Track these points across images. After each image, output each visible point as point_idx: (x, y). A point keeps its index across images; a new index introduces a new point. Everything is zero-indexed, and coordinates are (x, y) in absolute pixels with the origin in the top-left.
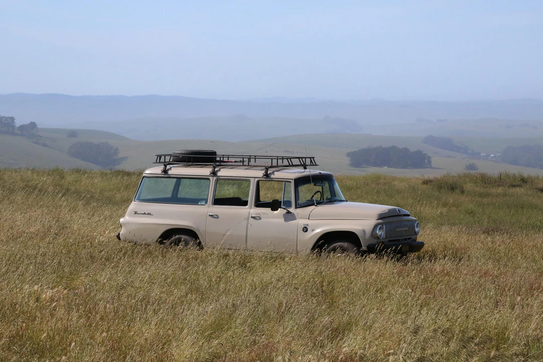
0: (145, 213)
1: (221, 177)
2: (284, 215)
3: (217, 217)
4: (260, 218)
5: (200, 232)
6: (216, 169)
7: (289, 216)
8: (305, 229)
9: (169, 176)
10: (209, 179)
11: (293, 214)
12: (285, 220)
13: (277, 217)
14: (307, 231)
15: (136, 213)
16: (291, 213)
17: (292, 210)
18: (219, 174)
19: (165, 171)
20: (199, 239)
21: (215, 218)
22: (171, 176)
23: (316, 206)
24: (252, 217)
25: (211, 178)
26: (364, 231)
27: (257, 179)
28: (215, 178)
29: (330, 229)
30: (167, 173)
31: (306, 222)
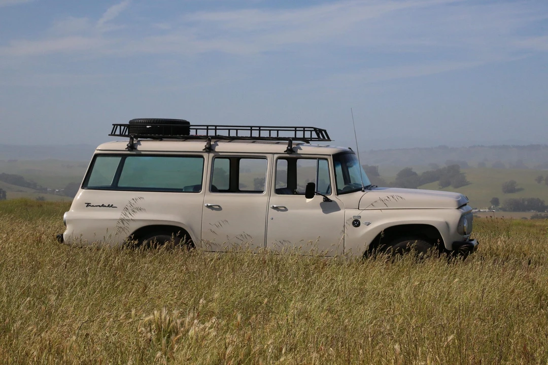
0: (103, 206)
1: (221, 154)
2: (321, 204)
3: (219, 208)
4: (286, 209)
5: (192, 229)
6: (212, 143)
7: (328, 206)
8: (356, 223)
9: (138, 153)
10: (202, 157)
11: (335, 203)
12: (323, 211)
13: (311, 207)
14: (358, 225)
15: (88, 205)
16: (331, 201)
17: (332, 197)
18: (217, 149)
19: (132, 147)
20: (191, 238)
21: (216, 209)
22: (143, 153)
23: (363, 191)
24: (273, 208)
25: (205, 155)
26: (447, 224)
27: (276, 156)
28: (212, 155)
29: (393, 223)
30: (136, 149)
31: (356, 213)
